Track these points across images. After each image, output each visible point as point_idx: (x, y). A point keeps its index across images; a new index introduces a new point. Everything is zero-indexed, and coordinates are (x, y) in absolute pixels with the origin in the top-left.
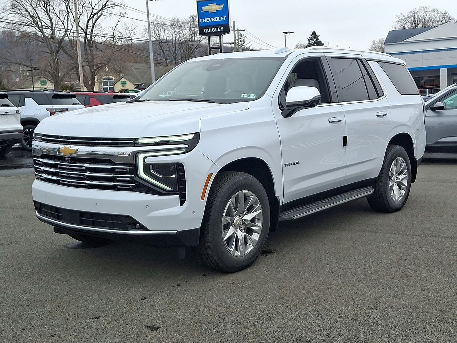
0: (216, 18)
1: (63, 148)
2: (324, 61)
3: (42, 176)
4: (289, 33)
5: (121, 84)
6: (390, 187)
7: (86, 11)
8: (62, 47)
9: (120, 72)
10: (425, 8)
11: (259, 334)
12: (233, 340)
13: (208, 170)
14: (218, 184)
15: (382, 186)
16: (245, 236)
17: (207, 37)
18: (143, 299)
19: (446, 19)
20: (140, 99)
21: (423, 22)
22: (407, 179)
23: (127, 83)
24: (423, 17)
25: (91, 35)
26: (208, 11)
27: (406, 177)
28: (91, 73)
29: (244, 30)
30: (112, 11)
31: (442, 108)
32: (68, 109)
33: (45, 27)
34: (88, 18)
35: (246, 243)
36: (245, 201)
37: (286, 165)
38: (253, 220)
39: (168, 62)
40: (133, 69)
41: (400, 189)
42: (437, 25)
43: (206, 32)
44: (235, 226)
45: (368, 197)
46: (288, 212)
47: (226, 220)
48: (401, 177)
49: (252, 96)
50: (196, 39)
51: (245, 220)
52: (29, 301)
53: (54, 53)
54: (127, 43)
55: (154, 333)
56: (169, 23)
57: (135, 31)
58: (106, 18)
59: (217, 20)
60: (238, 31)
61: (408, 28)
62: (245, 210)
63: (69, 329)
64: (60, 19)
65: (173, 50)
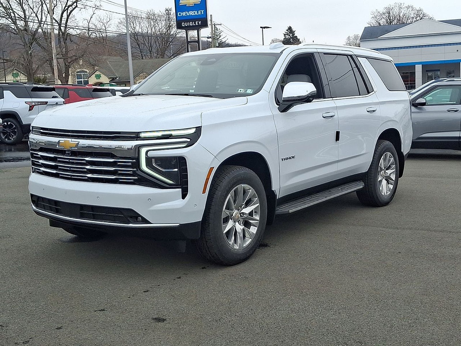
0: (193, 12)
1: (63, 142)
2: (317, 57)
3: (40, 169)
4: (267, 28)
5: (95, 77)
6: (379, 181)
7: (60, 2)
8: (36, 40)
9: (94, 65)
10: (400, 5)
11: (265, 325)
12: (240, 331)
13: (210, 164)
14: (217, 177)
15: (372, 181)
16: (243, 229)
17: (185, 30)
18: (146, 292)
19: (420, 16)
20: (134, 93)
21: (397, 19)
22: (395, 174)
23: (101, 76)
24: (398, 13)
25: (66, 27)
26: (186, 5)
27: (394, 171)
28: (65, 65)
29: (220, 24)
30: (87, 3)
31: (424, 104)
32: (48, 102)
33: (18, 19)
34: (62, 10)
35: (244, 236)
36: (243, 195)
37: (282, 159)
38: (251, 214)
39: (143, 55)
40: (108, 62)
41: (388, 183)
42: (412, 22)
43: (184, 26)
44: (234, 220)
45: (358, 191)
46: (283, 206)
47: (225, 212)
48: (389, 172)
49: (249, 91)
50: (172, 33)
51: (243, 213)
52: (30, 294)
53: (27, 45)
54: (101, 35)
55: (161, 324)
56: (144, 16)
57: (110, 24)
58: (81, 10)
59: (194, 14)
60: (215, 25)
61: (383, 25)
62: (244, 203)
63: (75, 322)
64: (34, 11)
65: (148, 44)
